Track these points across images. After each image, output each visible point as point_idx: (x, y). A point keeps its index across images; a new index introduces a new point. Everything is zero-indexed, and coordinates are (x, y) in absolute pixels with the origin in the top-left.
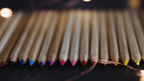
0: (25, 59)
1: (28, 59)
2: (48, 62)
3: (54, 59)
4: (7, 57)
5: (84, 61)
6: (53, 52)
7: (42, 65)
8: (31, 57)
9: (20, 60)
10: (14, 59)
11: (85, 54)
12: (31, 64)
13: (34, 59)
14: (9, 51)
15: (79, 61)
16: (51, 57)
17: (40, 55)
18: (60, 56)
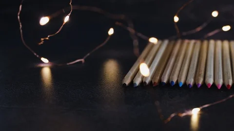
0: (175, 81)
1: (177, 80)
2: (195, 85)
3: (201, 82)
4: (158, 78)
5: (229, 85)
6: (200, 75)
7: (190, 87)
8: (180, 79)
9: (171, 81)
10: (165, 81)
11: (230, 78)
12: (181, 86)
13: (182, 81)
14: (160, 73)
15: (223, 85)
16: (198, 80)
17: (188, 78)
18: (206, 80)
